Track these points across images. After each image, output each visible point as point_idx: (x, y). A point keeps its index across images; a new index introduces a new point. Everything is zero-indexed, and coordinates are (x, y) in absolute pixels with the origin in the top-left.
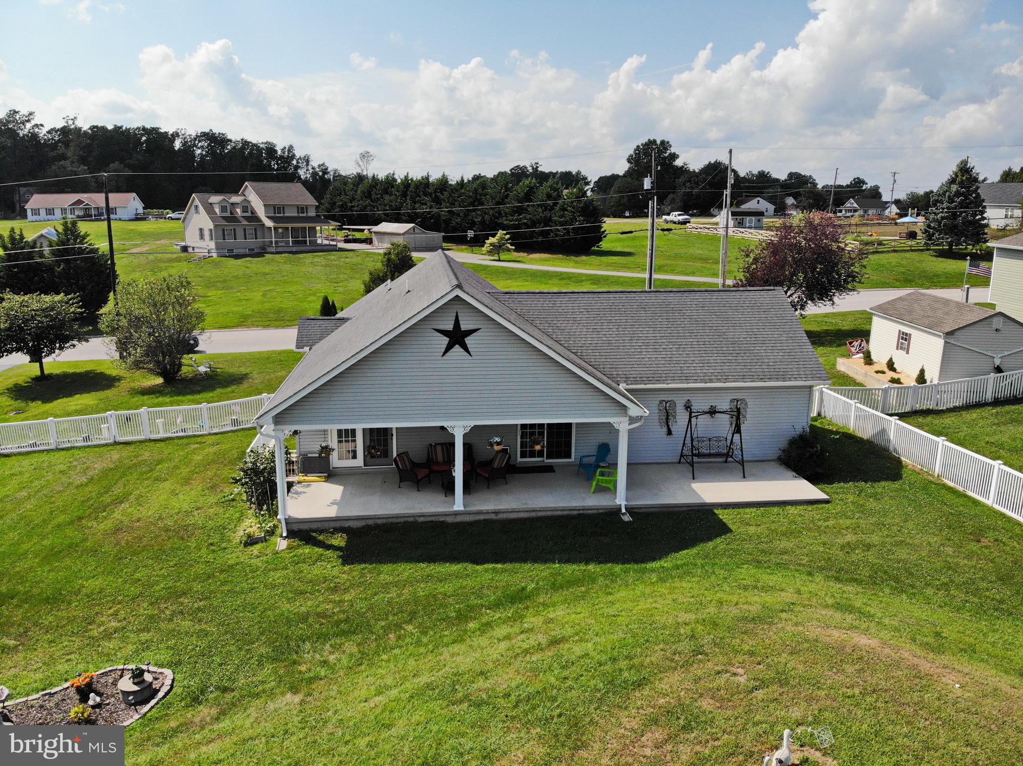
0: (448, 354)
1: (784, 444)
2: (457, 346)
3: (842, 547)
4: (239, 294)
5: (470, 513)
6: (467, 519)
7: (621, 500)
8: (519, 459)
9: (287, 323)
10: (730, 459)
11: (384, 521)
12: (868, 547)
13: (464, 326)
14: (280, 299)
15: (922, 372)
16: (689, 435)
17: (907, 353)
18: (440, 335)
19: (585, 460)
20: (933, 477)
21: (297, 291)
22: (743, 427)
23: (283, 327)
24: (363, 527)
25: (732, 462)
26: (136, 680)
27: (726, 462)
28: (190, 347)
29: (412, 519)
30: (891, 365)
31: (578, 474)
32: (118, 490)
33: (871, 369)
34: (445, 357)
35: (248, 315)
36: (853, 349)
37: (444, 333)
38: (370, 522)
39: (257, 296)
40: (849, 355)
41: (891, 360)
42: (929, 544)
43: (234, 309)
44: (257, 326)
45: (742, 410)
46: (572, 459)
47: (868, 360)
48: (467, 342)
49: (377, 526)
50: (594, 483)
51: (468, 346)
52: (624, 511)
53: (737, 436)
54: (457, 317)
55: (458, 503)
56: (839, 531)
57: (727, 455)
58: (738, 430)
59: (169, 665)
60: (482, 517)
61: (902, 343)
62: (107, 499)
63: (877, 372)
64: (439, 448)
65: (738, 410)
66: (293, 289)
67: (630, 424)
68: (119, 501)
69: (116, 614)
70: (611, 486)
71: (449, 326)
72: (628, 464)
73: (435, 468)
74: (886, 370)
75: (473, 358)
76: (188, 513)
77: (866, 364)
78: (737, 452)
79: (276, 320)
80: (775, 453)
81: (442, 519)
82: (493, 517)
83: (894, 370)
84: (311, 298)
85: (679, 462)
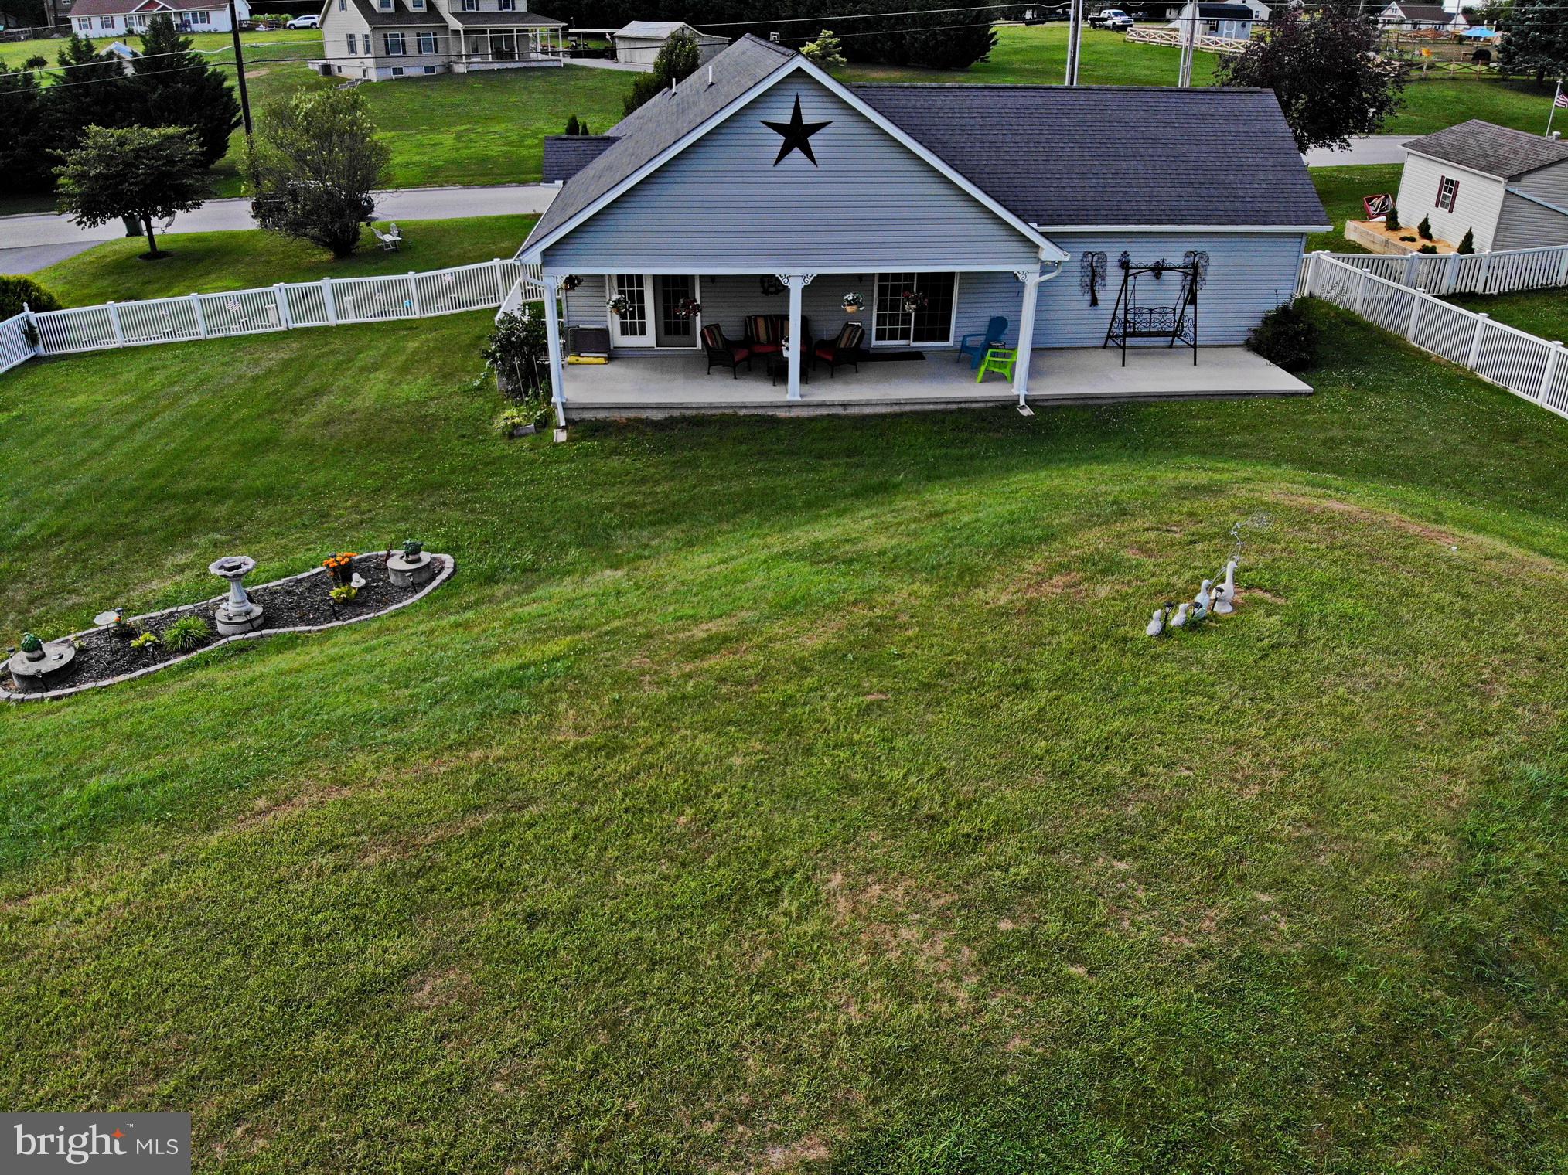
0: (783, 162)
1: (1256, 323)
2: (796, 149)
3: (1324, 442)
4: (419, 136)
5: (809, 405)
6: (805, 413)
7: (1019, 388)
8: (874, 342)
9: (499, 179)
10: (1177, 342)
11: (694, 412)
12: (1360, 442)
13: (807, 119)
14: (484, 144)
15: (1469, 237)
16: (1121, 306)
17: (1451, 211)
18: (771, 131)
19: (969, 342)
20: (1464, 370)
21: (507, 131)
22: (1199, 295)
23: (493, 186)
24: (666, 419)
25: (1181, 347)
26: (411, 558)
27: (1171, 346)
28: (364, 211)
29: (730, 411)
30: (1425, 229)
31: (958, 361)
32: (312, 381)
33: (1394, 237)
34: (778, 167)
35: (439, 168)
36: (1372, 209)
37: (778, 127)
38: (676, 413)
39: (448, 139)
40: (1365, 217)
41: (1426, 220)
42: (1445, 442)
43: (417, 158)
44: (454, 184)
45: (1201, 270)
46: (951, 343)
47: (1393, 224)
48: (811, 143)
49: (685, 419)
50: (983, 368)
51: (813, 149)
52: (1022, 402)
53: (1189, 310)
54: (797, 103)
55: (793, 390)
56: (1324, 426)
57: (1174, 335)
58: (1192, 299)
59: (446, 551)
60: (825, 412)
61: (1445, 197)
62: (300, 391)
63: (1403, 239)
64: (761, 323)
65: (1195, 268)
66: (501, 127)
67: (1041, 275)
68: (317, 393)
69: (357, 506)
70: (1006, 372)
71: (786, 118)
72: (1033, 350)
73: (757, 349)
74: (1417, 236)
75: (820, 168)
76: (420, 404)
77: (1388, 228)
78: (1188, 329)
79: (481, 175)
80: (1242, 335)
81: (770, 412)
82: (840, 411)
83: (1429, 237)
84: (529, 142)
85: (1105, 347)
